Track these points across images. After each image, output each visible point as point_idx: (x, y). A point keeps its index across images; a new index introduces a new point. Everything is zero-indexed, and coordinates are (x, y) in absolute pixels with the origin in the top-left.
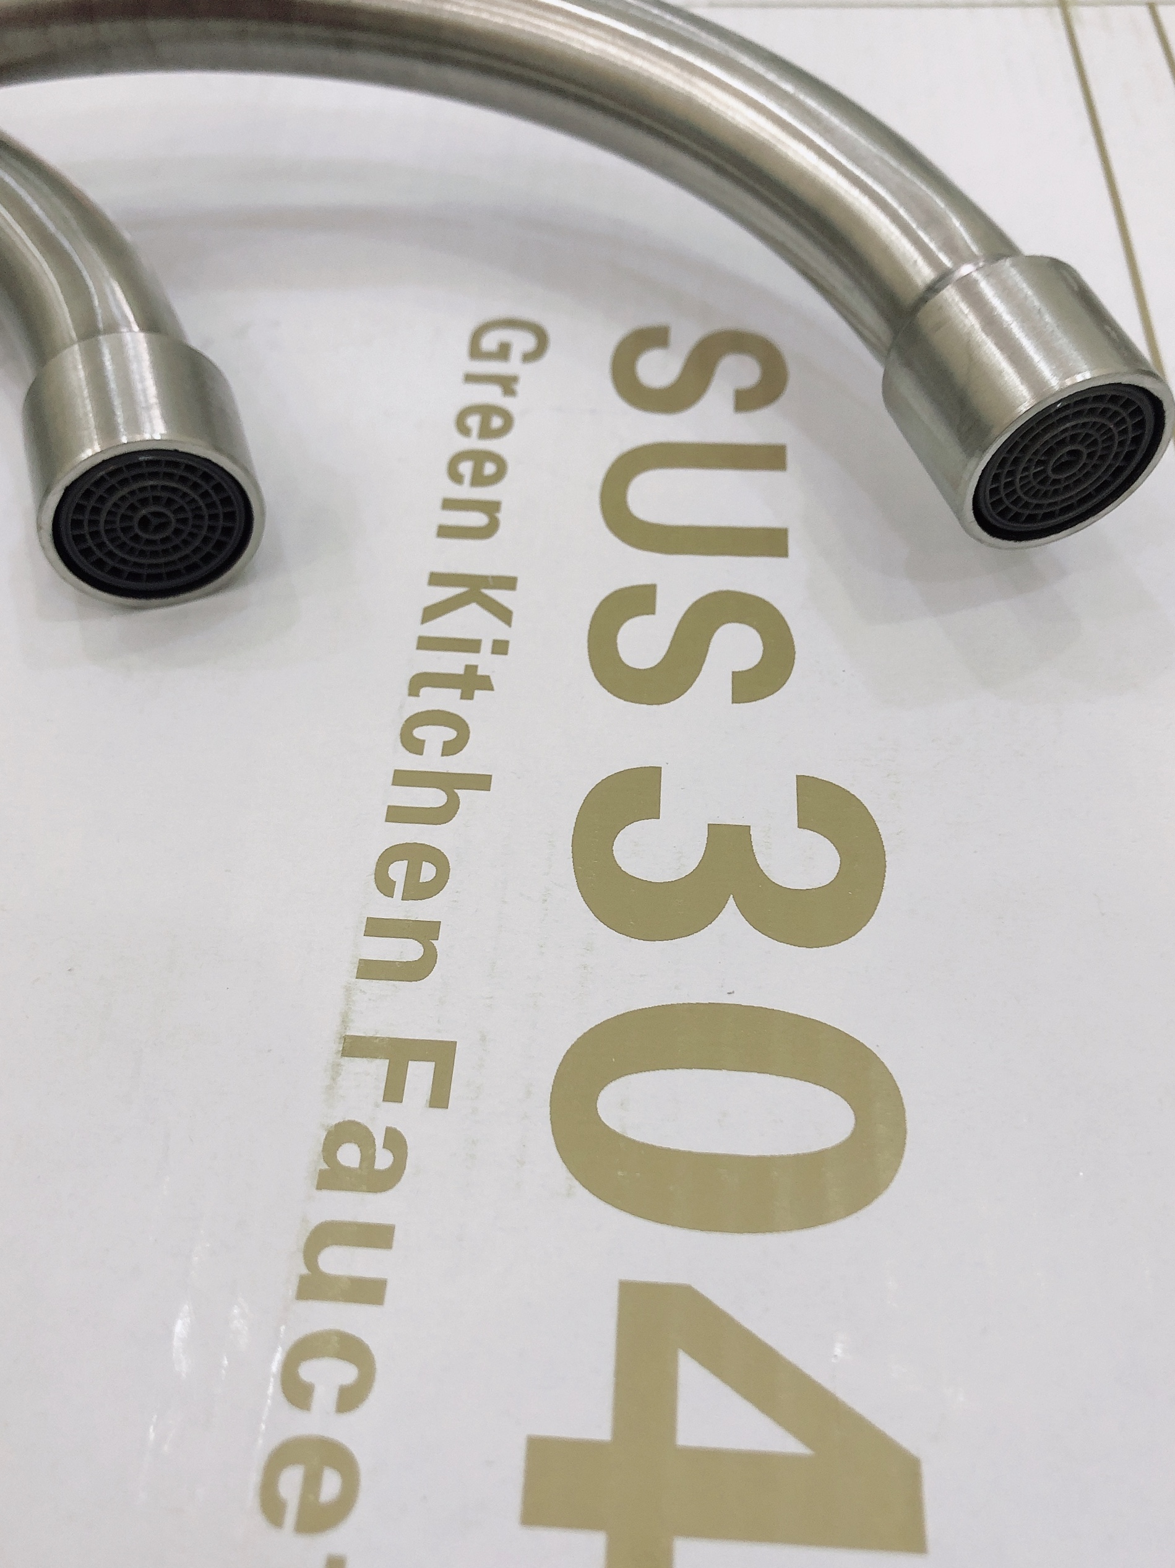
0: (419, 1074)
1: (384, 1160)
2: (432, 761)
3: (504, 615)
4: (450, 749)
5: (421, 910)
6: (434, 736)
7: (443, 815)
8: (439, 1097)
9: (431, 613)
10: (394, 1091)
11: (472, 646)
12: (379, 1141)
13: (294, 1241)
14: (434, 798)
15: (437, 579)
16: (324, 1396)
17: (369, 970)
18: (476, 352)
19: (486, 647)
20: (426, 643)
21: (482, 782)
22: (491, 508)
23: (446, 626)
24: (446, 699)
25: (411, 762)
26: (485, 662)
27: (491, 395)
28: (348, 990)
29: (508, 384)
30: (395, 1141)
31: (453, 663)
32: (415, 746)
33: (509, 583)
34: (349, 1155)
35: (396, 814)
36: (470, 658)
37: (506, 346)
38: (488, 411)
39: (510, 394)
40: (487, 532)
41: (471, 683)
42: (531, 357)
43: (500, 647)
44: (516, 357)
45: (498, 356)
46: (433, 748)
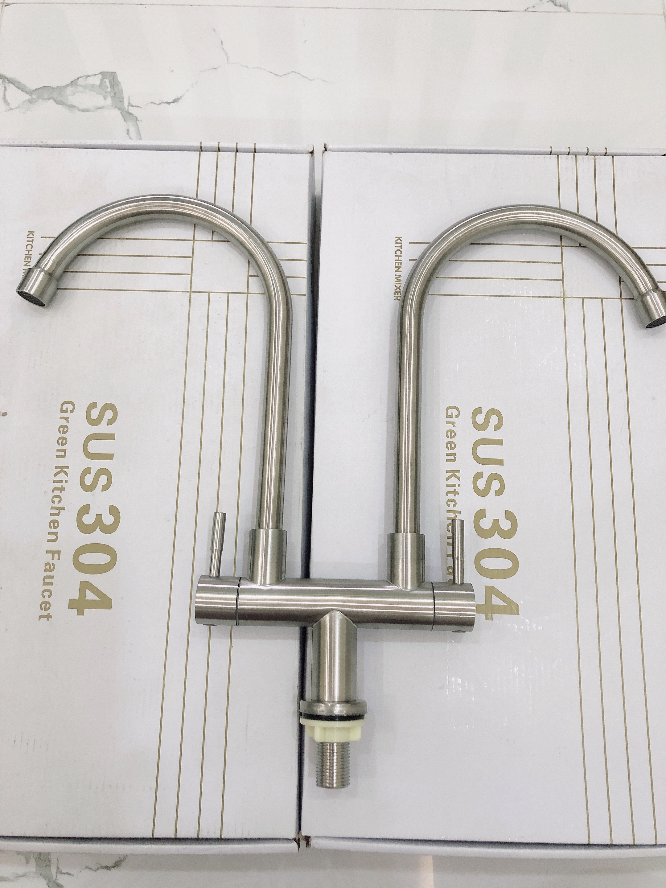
2: (452, 509)
3: (459, 479)
4: (454, 506)
6: (452, 503)
9: (448, 479)
11: (454, 485)
14: (453, 515)
15: (448, 471)
17: (449, 544)
18: (448, 416)
19: (457, 486)
20: (448, 485)
22: (454, 455)
23: (450, 481)
24: (451, 496)
25: (449, 509)
26: (457, 488)
27: (450, 427)
28: (446, 547)
29: (453, 423)
31: (452, 489)
32: (449, 506)
33: (459, 472)
34: (451, 571)
36: (455, 488)
37: (452, 413)
38: (451, 431)
39: (454, 426)
40: (453, 461)
41: (456, 493)
42: (457, 417)
43: (459, 486)
44: (454, 416)
45: (451, 416)
46: (452, 506)
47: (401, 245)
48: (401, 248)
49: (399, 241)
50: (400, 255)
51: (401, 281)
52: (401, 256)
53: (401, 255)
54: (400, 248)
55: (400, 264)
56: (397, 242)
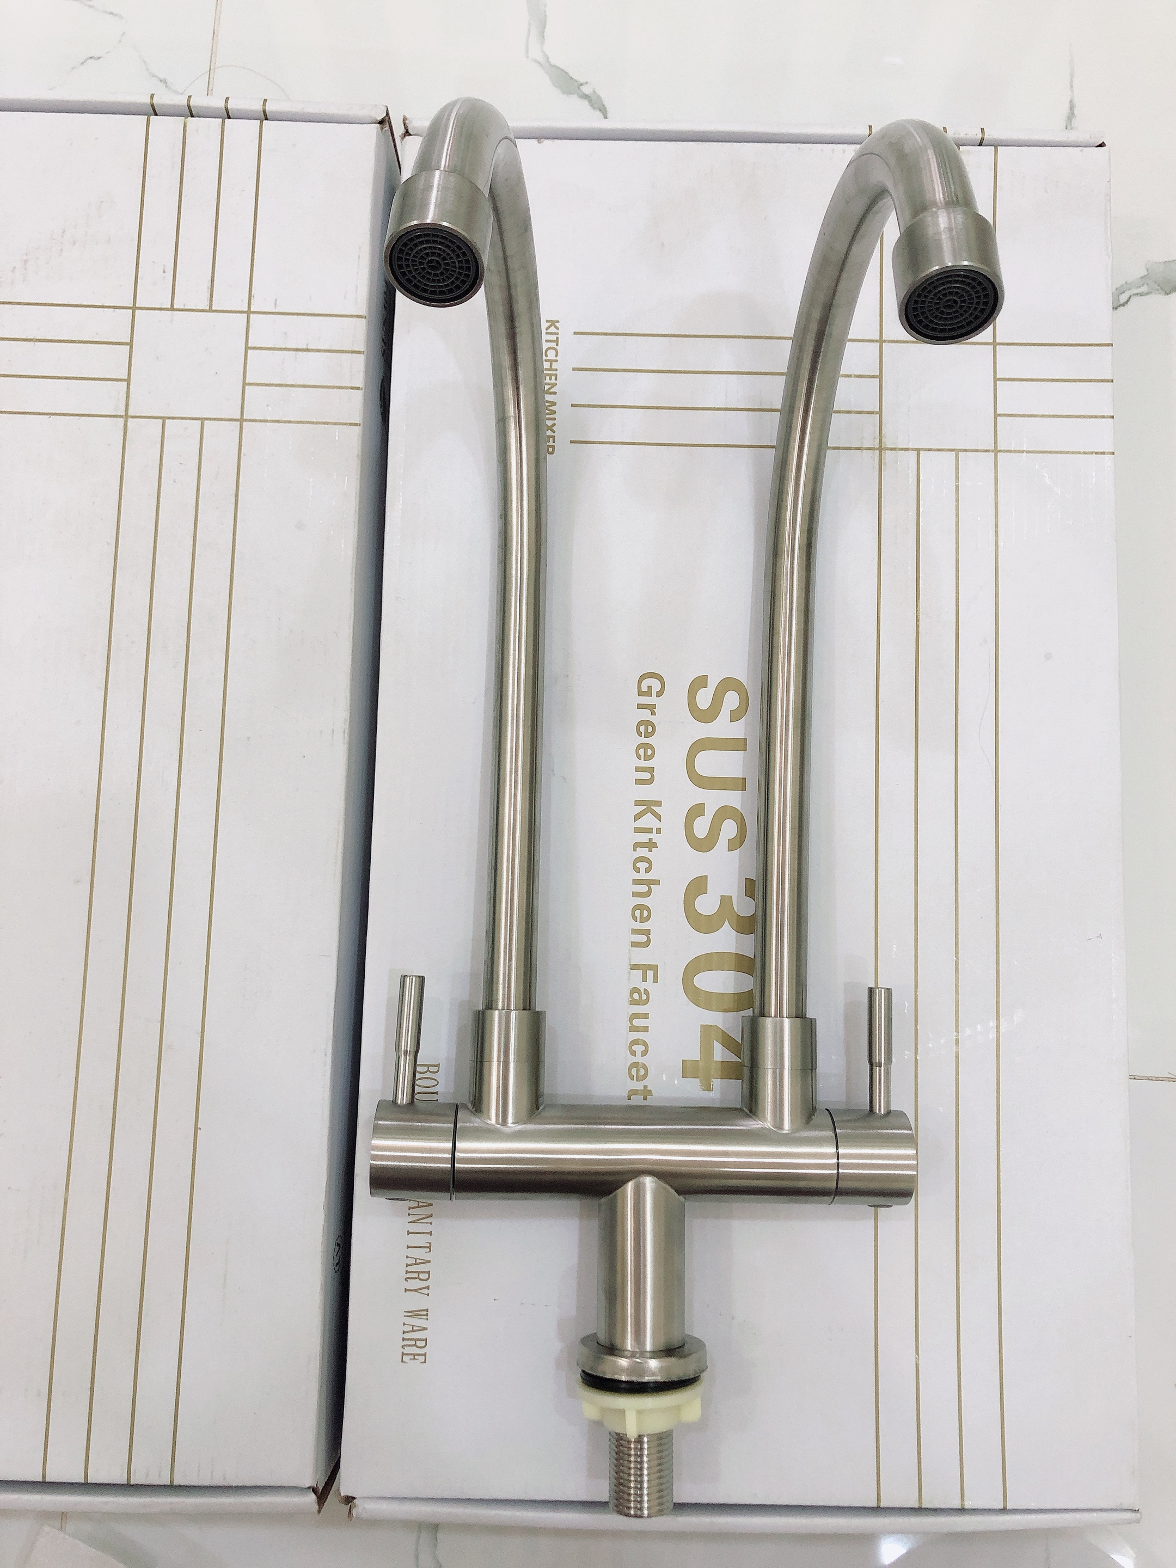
0: (650, 974)
1: (644, 997)
2: (642, 875)
3: (658, 817)
4: (648, 870)
5: (645, 926)
6: (642, 866)
7: (648, 894)
8: (655, 981)
9: (637, 817)
10: (644, 980)
11: (649, 831)
12: (643, 993)
13: (626, 1018)
14: (644, 888)
15: (638, 803)
16: (639, 1053)
17: (635, 945)
18: (641, 693)
19: (654, 831)
20: (637, 830)
21: (657, 882)
22: (651, 770)
23: (641, 823)
24: (643, 852)
25: (637, 876)
26: (654, 836)
27: (645, 715)
28: (629, 950)
29: (652, 708)
30: (646, 992)
31: (644, 838)
32: (637, 870)
33: (659, 804)
34: (636, 996)
35: (636, 895)
36: (650, 835)
37: (650, 688)
38: (647, 723)
39: (653, 714)
40: (650, 781)
41: (651, 845)
42: (660, 694)
43: (659, 831)
44: (654, 694)
45: (648, 693)
46: (643, 870)
47: (557, 338)
48: (557, 345)
49: (552, 329)
50: (554, 358)
51: (554, 412)
52: (557, 361)
53: (556, 358)
54: (554, 345)
55: (553, 378)
56: (549, 331)
